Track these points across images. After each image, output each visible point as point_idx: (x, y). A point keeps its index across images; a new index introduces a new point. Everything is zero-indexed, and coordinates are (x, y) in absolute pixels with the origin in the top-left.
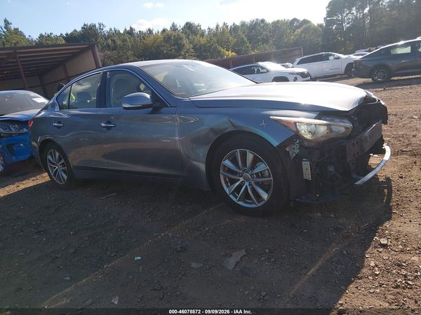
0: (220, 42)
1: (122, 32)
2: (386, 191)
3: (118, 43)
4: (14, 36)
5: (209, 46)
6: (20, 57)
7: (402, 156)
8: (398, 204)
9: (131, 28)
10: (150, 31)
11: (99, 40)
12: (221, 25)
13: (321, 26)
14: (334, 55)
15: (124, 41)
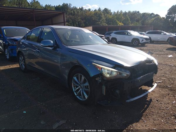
0: (118, 19)
1: (78, 8)
2: (146, 106)
3: (76, 13)
4: (36, 4)
5: (113, 19)
6: (35, 13)
7: (165, 89)
8: (146, 115)
9: (82, 7)
10: (89, 10)
11: (68, 10)
12: (119, 11)
13: (164, 18)
14: (164, 33)
15: (78, 12)
